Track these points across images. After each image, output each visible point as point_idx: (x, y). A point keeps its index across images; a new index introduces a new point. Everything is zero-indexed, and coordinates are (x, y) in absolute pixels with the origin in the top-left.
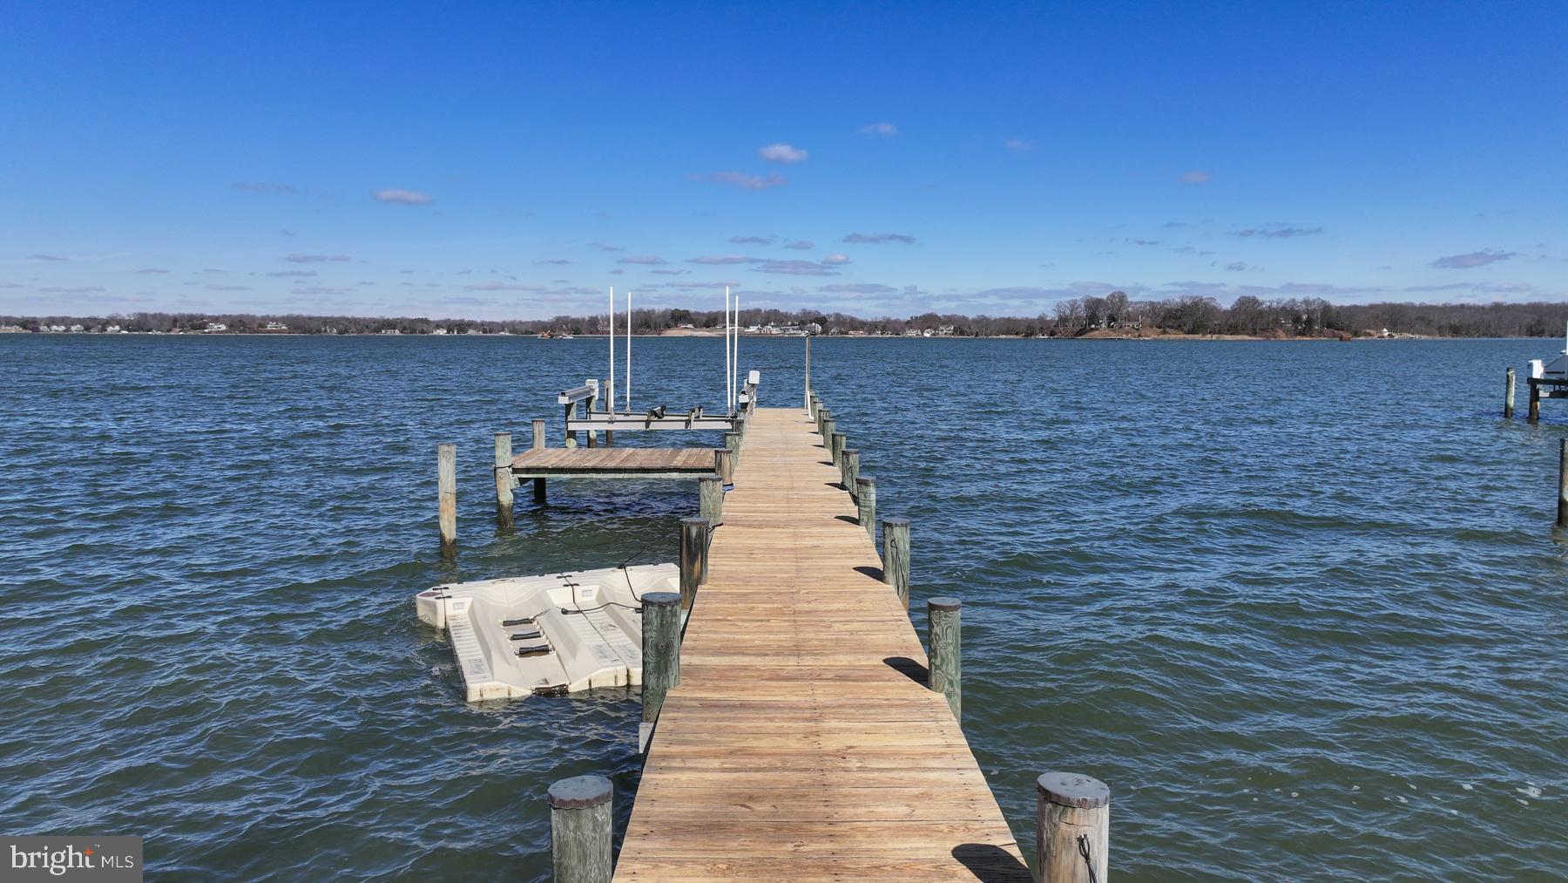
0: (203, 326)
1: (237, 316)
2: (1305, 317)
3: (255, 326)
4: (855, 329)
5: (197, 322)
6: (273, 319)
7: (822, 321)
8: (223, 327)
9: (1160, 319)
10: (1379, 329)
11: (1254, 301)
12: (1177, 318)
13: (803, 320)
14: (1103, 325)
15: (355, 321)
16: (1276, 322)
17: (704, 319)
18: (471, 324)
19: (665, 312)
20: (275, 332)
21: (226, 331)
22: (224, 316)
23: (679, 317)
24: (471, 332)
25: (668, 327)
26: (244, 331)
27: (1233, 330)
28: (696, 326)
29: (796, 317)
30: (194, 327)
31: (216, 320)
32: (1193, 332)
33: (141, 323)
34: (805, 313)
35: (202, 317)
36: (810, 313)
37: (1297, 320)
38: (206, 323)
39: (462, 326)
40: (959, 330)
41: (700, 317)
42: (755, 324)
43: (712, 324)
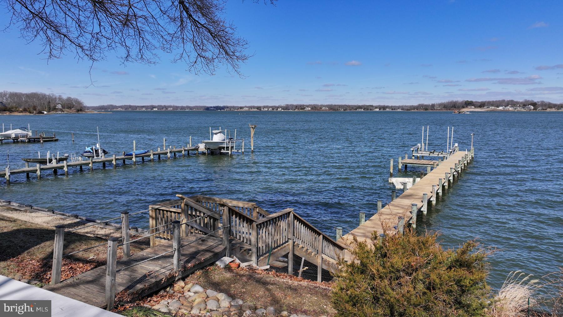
0: (304, 109)
1: (313, 105)
3: (319, 108)
4: (550, 108)
5: (302, 107)
6: (324, 106)
7: (535, 104)
8: (310, 109)
13: (524, 105)
15: (349, 106)
17: (479, 104)
18: (387, 107)
19: (462, 102)
20: (325, 110)
21: (310, 110)
22: (310, 105)
23: (468, 104)
24: (387, 110)
25: (463, 107)
26: (316, 110)
28: (475, 107)
29: (521, 103)
30: (302, 109)
31: (308, 106)
33: (287, 108)
35: (304, 105)
38: (305, 108)
39: (384, 108)
41: (477, 104)
42: (502, 106)
43: (482, 106)
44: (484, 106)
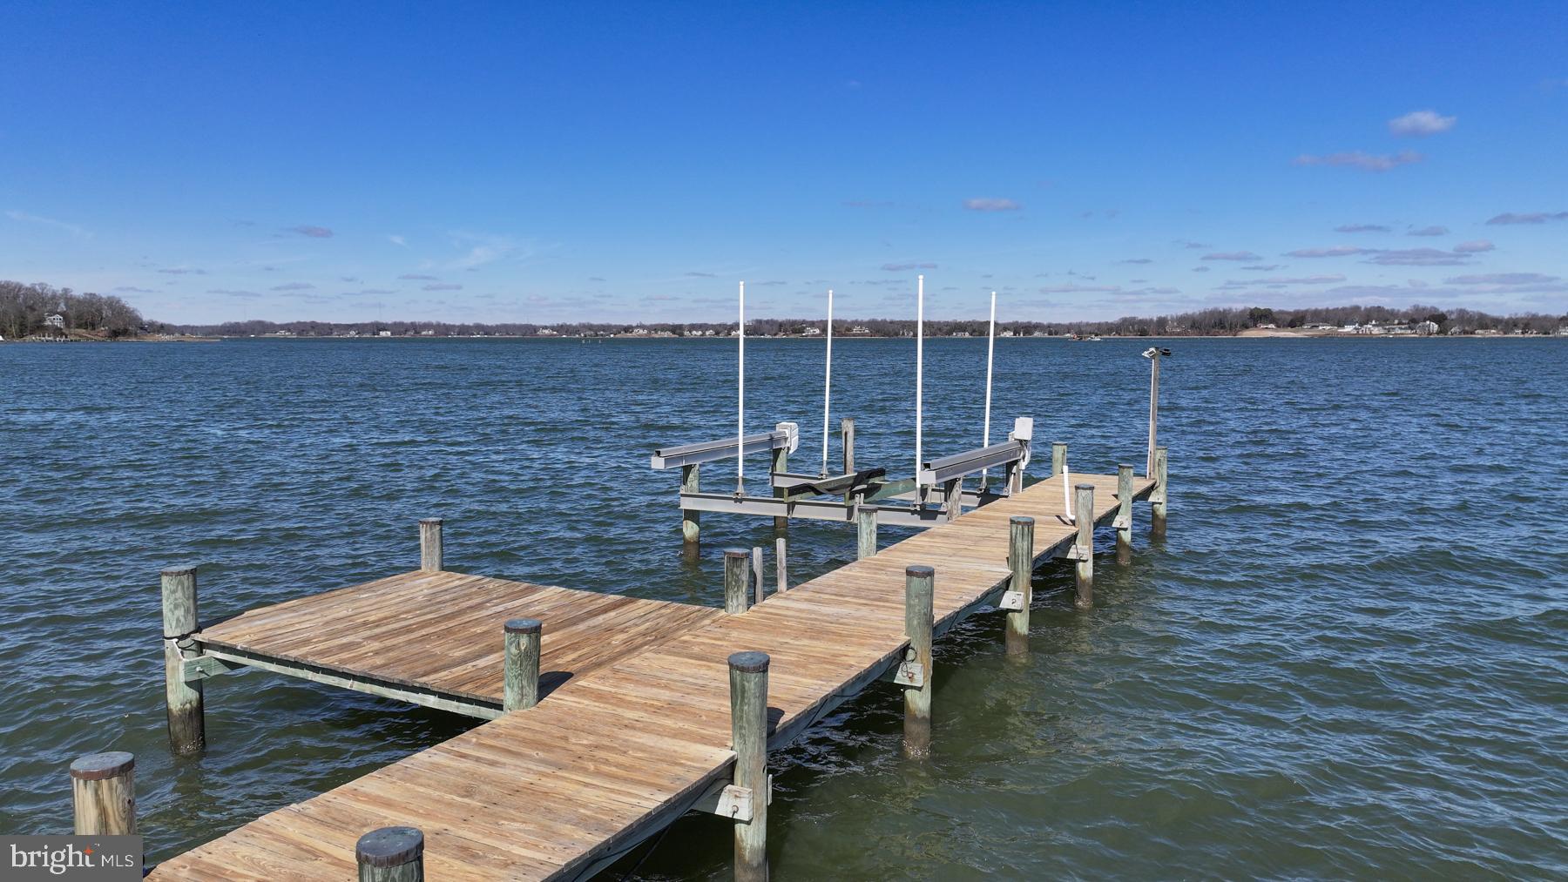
0: (801, 331)
3: (843, 330)
5: (798, 327)
6: (860, 324)
7: (1440, 318)
8: (817, 332)
13: (1414, 319)
17: (1290, 318)
18: (1037, 327)
19: (1243, 312)
20: (859, 335)
21: (820, 335)
23: (1259, 317)
24: (1037, 334)
25: (1246, 327)
28: (1278, 326)
29: (1405, 315)
30: (795, 332)
31: (811, 324)
34: (1417, 309)
36: (1424, 309)
38: (804, 328)
41: (1286, 316)
42: (1352, 323)
43: (1298, 323)
44: (1302, 325)
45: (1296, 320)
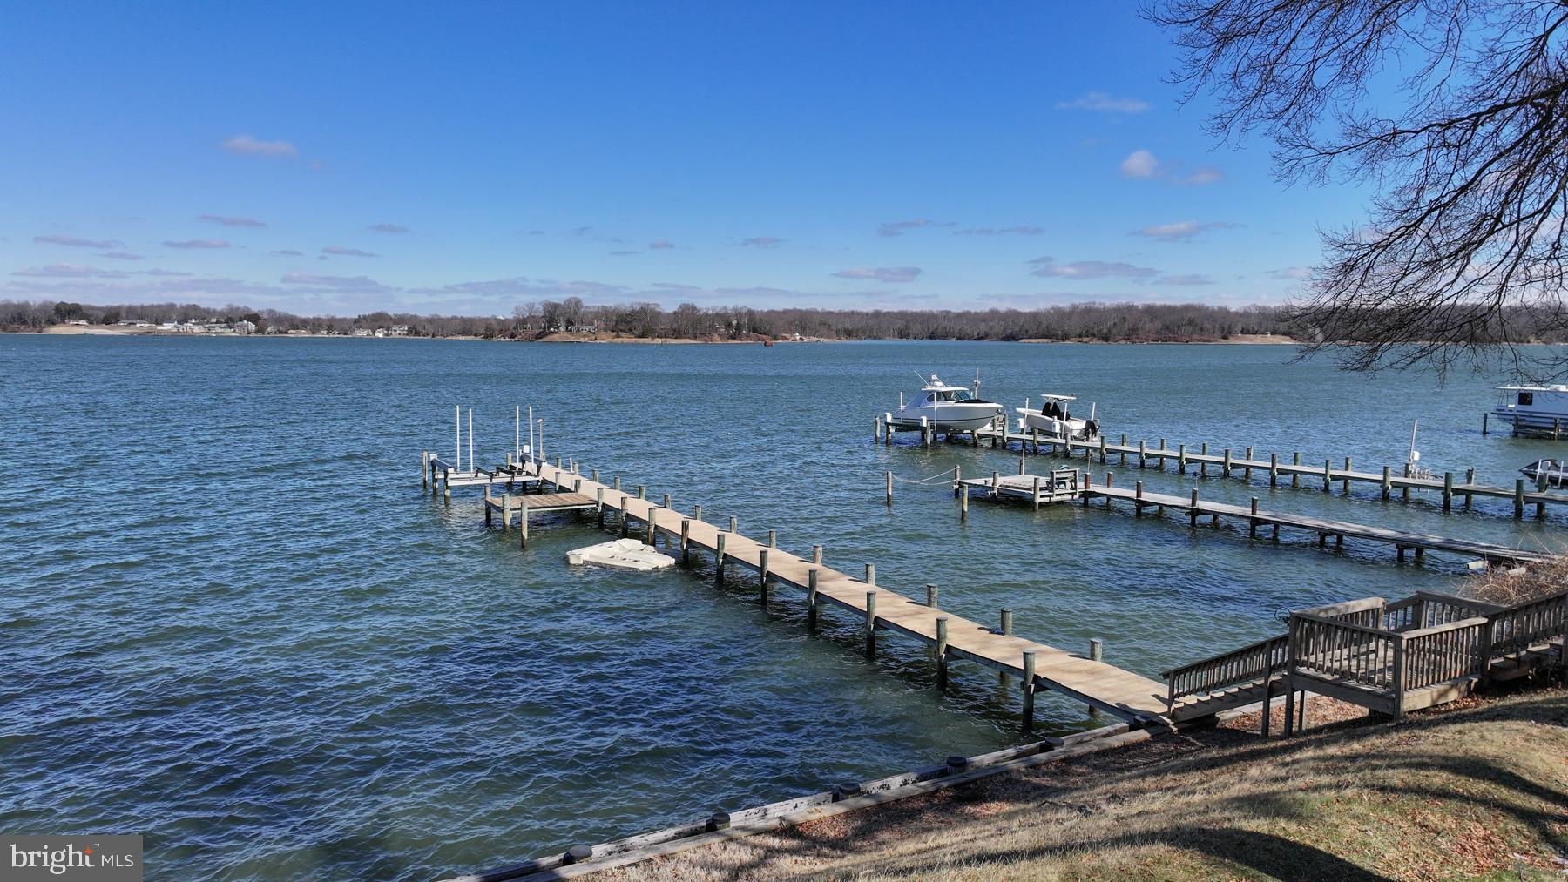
2: (735, 323)
4: (296, 327)
7: (254, 318)
9: (613, 323)
10: (792, 332)
11: (694, 308)
12: (628, 322)
13: (230, 318)
14: (562, 329)
16: (712, 327)
17: (102, 315)
19: (46, 305)
23: (66, 312)
25: (52, 323)
27: (677, 334)
28: (91, 323)
29: (221, 314)
32: (642, 336)
34: (232, 310)
36: (238, 309)
37: (729, 325)
40: (413, 331)
41: (96, 312)
42: (170, 321)
43: (113, 320)
44: (117, 321)
45: (111, 317)
